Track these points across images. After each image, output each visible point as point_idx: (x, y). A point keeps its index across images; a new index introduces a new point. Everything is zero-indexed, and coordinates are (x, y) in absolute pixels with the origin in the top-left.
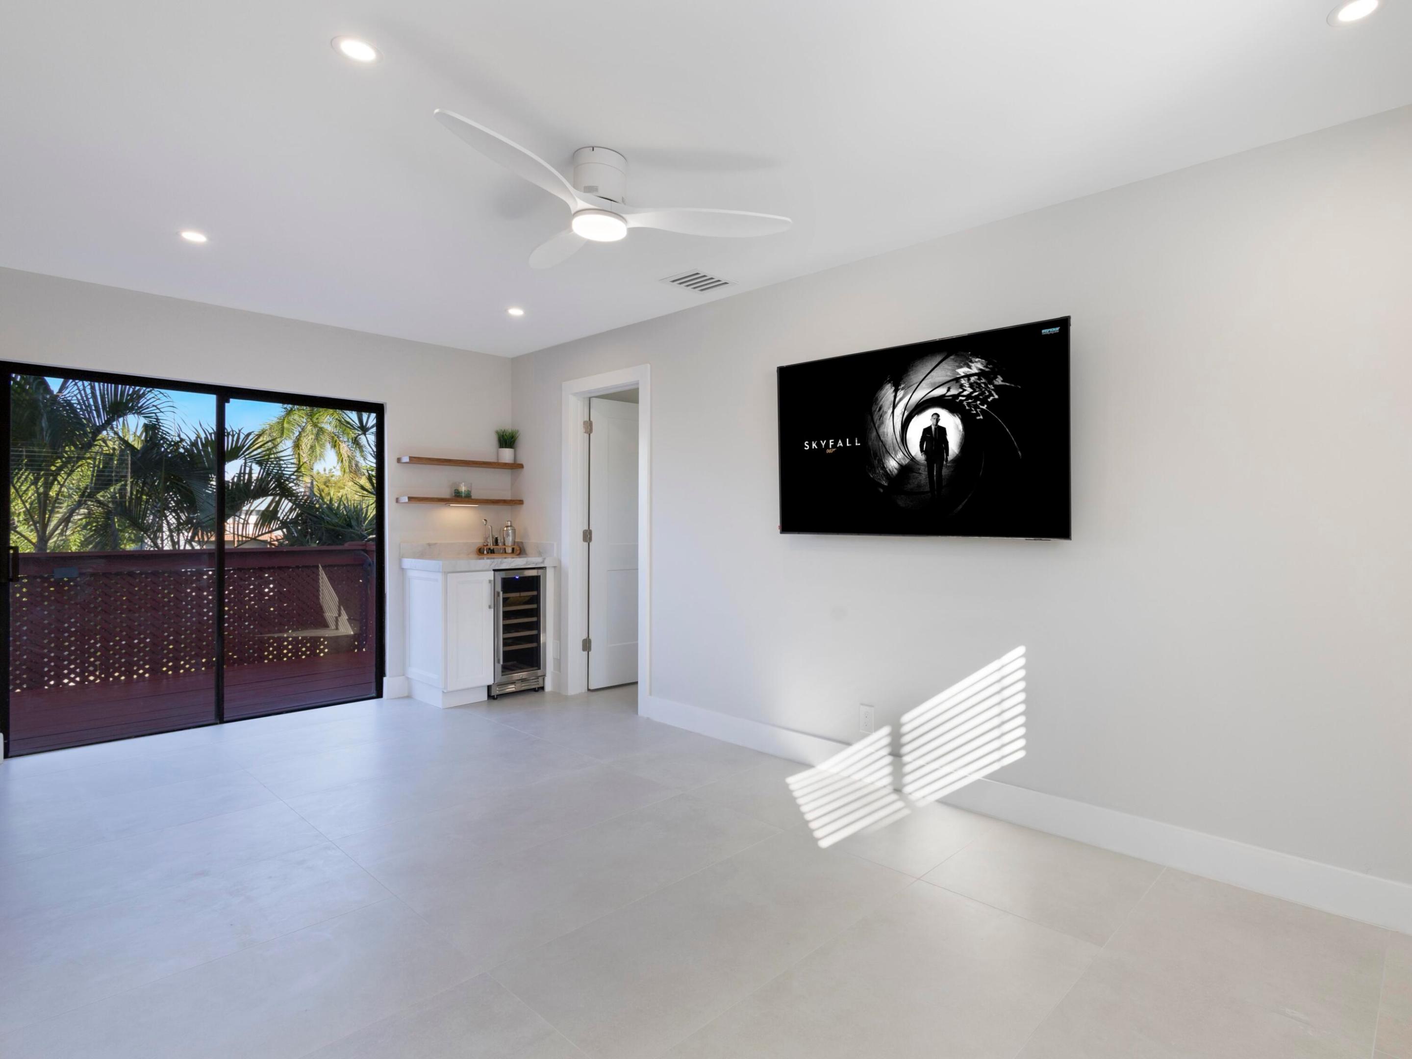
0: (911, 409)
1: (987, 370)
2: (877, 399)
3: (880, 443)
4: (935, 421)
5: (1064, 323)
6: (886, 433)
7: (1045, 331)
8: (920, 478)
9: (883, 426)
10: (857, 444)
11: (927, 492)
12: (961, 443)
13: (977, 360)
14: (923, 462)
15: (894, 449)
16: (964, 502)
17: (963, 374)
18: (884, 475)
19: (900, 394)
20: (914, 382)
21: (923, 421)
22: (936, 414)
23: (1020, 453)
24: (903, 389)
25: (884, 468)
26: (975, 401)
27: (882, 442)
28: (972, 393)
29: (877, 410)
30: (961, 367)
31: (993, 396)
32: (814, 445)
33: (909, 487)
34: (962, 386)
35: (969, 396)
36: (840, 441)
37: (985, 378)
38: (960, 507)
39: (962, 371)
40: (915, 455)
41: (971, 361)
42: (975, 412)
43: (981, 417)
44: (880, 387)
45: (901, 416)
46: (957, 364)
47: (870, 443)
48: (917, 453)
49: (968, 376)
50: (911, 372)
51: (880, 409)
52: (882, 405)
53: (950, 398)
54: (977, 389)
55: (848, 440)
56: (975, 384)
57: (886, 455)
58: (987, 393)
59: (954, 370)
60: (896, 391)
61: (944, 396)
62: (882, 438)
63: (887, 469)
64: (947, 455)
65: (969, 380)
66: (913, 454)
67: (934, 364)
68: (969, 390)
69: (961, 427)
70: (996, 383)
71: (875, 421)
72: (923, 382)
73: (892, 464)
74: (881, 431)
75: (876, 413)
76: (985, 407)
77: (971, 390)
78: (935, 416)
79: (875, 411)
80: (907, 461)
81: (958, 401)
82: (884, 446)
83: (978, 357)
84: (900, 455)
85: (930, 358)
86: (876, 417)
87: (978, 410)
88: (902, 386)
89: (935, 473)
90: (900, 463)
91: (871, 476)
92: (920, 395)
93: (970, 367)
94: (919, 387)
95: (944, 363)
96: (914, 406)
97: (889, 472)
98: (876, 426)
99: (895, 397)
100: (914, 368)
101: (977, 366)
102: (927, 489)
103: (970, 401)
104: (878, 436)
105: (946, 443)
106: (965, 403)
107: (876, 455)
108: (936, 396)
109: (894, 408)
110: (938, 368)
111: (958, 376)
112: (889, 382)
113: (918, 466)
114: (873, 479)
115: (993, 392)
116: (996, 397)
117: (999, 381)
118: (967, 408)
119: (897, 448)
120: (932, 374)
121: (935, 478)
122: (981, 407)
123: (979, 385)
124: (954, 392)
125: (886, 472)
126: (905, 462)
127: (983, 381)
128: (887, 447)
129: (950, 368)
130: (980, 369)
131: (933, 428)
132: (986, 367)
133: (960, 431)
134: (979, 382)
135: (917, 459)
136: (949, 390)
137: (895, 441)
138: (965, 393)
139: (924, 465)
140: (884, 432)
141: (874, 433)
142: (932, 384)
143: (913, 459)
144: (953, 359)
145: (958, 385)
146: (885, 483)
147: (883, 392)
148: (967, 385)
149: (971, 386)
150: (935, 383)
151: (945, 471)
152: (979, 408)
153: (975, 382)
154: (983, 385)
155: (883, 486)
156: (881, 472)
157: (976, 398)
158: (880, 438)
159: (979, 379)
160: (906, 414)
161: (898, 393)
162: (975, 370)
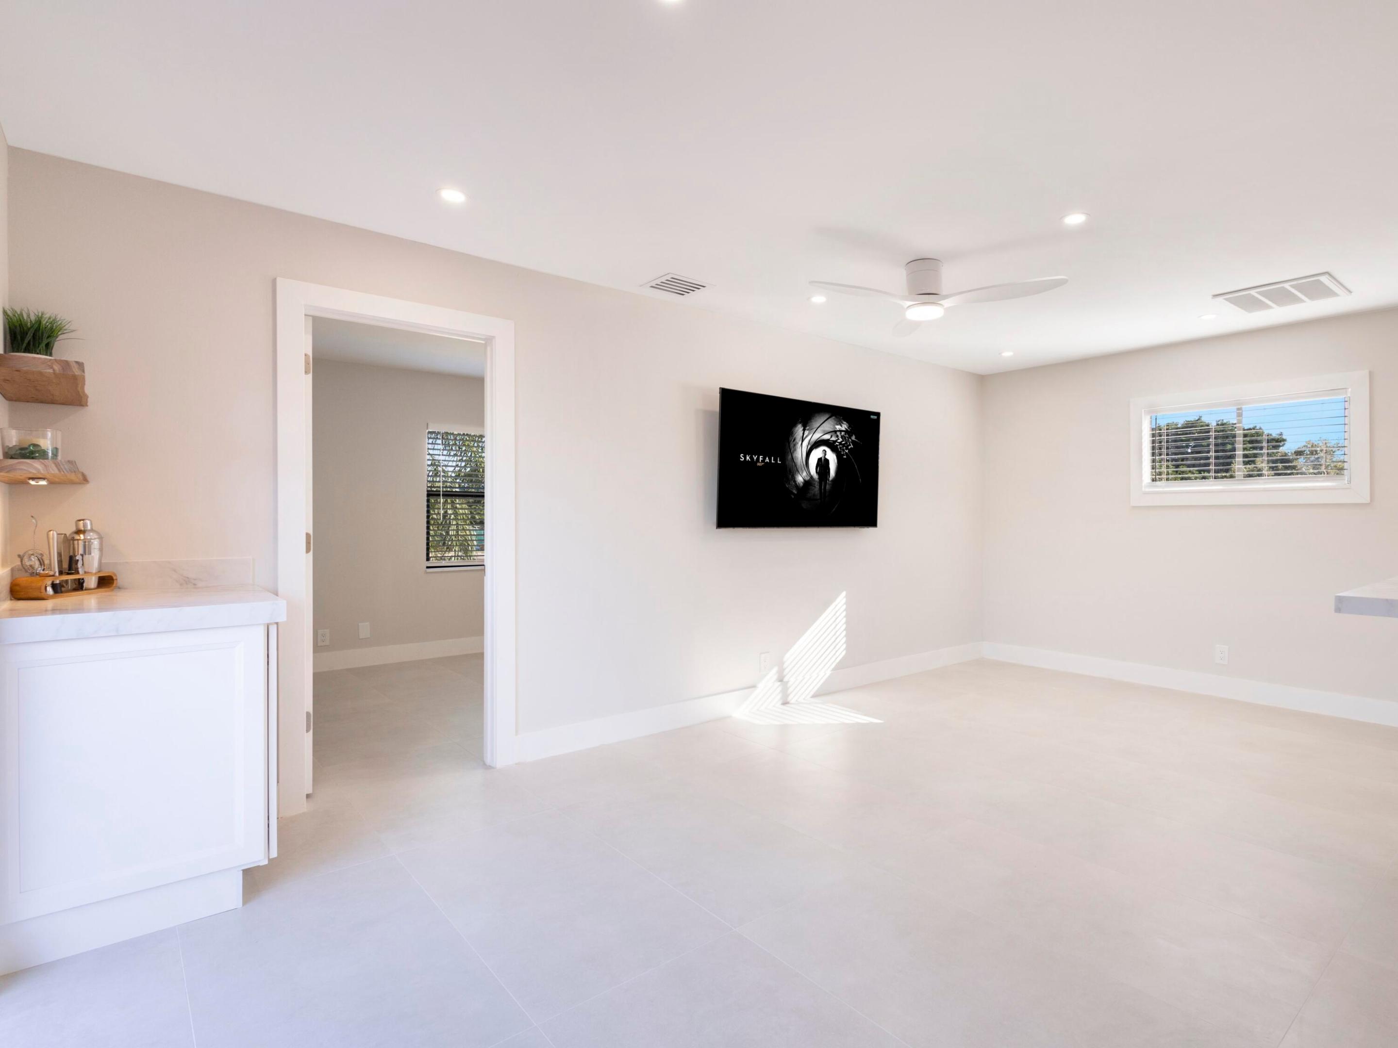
0: (812, 444)
1: (849, 430)
2: (792, 433)
3: (793, 464)
5: (878, 415)
7: (872, 417)
9: (796, 452)
11: (819, 499)
13: (845, 423)
15: (801, 469)
16: (836, 506)
17: (838, 429)
18: (795, 486)
19: (806, 433)
20: (815, 427)
22: (824, 450)
23: (860, 480)
24: (808, 430)
25: (795, 481)
26: (843, 447)
27: (795, 463)
28: (842, 442)
30: (837, 425)
32: (748, 458)
33: (809, 495)
35: (840, 443)
36: (767, 458)
37: (848, 434)
38: (834, 510)
39: (838, 427)
41: (842, 423)
42: (843, 453)
43: (845, 457)
44: (794, 425)
45: (806, 448)
46: (836, 423)
47: (787, 463)
49: (841, 431)
50: (813, 421)
51: (794, 440)
52: (795, 438)
53: (832, 442)
54: (844, 440)
55: (773, 458)
57: (797, 473)
58: (848, 444)
59: (835, 426)
60: (804, 430)
61: (829, 440)
62: (795, 461)
63: (797, 483)
64: (829, 477)
65: (841, 433)
66: (812, 474)
67: (824, 420)
69: (836, 461)
71: (791, 447)
72: (819, 428)
73: (800, 479)
74: (794, 455)
75: (792, 442)
76: (847, 451)
77: (842, 440)
78: (824, 452)
79: (791, 441)
81: (835, 444)
82: (796, 466)
83: (845, 421)
84: (805, 474)
85: (823, 415)
86: (792, 445)
88: (808, 428)
90: (805, 479)
91: (787, 486)
92: (817, 436)
93: (841, 426)
94: (817, 431)
95: (830, 419)
96: (813, 443)
98: (792, 451)
99: (803, 434)
100: (815, 418)
101: (844, 427)
102: (818, 497)
103: (841, 446)
104: (792, 458)
106: (838, 447)
107: (790, 471)
108: (825, 439)
109: (803, 441)
110: (826, 422)
111: (836, 430)
112: (800, 423)
114: (788, 489)
115: (851, 444)
116: (852, 446)
117: (853, 438)
118: (839, 450)
119: (803, 468)
120: (823, 425)
123: (845, 438)
124: (834, 439)
125: (796, 484)
126: (807, 478)
127: (847, 436)
128: (797, 467)
129: (832, 424)
130: (846, 429)
131: (823, 458)
132: (849, 428)
134: (845, 436)
136: (831, 437)
137: (802, 463)
138: (839, 441)
140: (796, 457)
142: (824, 431)
143: (812, 477)
144: (834, 419)
145: (836, 435)
146: (795, 492)
147: (797, 429)
148: (840, 436)
149: (842, 437)
151: (828, 487)
152: (845, 451)
153: (843, 436)
154: (847, 439)
155: (793, 494)
156: (793, 483)
157: (844, 445)
158: (793, 460)
159: (845, 434)
160: (809, 447)
161: (805, 432)
162: (844, 429)
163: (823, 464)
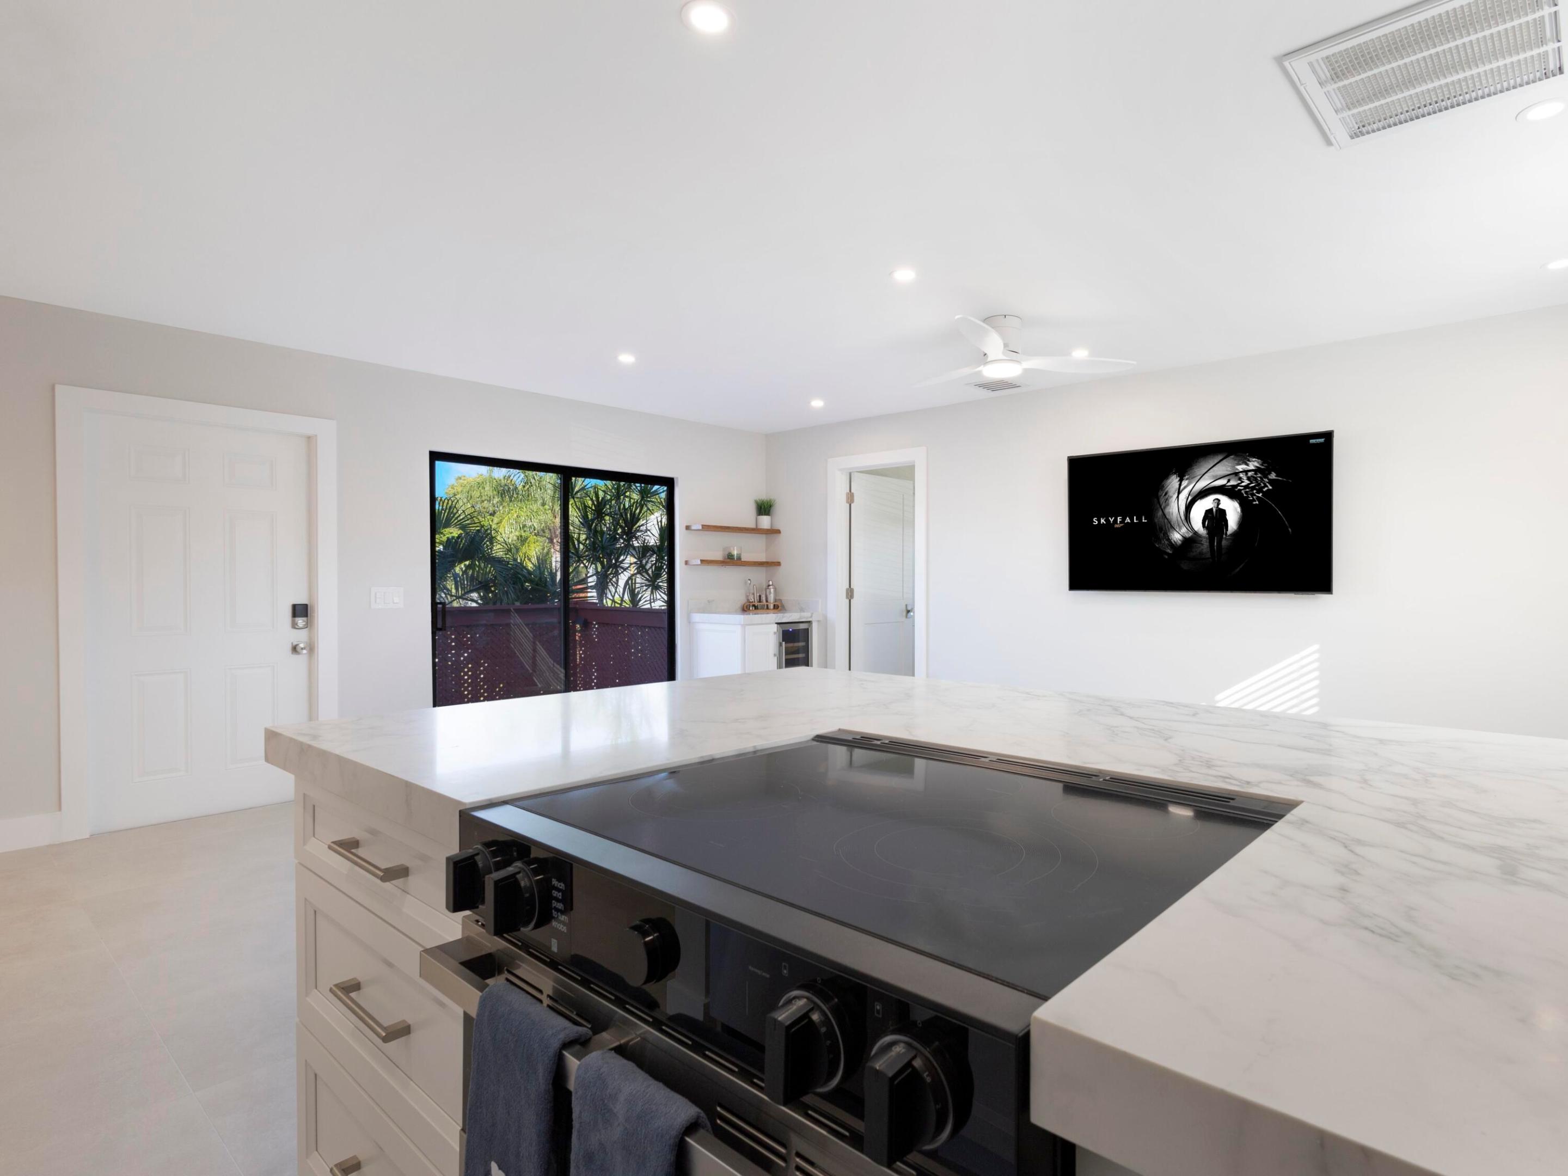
0: (1195, 495)
1: (1263, 467)
2: (1163, 486)
3: (1166, 520)
4: (1216, 505)
5: (1328, 436)
6: (1171, 513)
7: (1312, 441)
8: (1202, 547)
9: (1169, 507)
10: (1143, 521)
11: (1208, 558)
12: (1239, 522)
13: (1254, 459)
14: (1205, 535)
15: (1178, 525)
16: (1241, 566)
17: (1241, 470)
18: (1169, 545)
19: (1185, 483)
20: (1198, 474)
21: (1207, 503)
22: (1217, 499)
23: (1290, 530)
24: (1187, 479)
25: (1169, 540)
26: (1252, 490)
27: (1168, 519)
28: (1249, 484)
29: (1164, 494)
30: (1240, 464)
31: (1267, 486)
32: (1102, 521)
33: (1192, 554)
34: (1240, 479)
35: (1246, 487)
36: (1128, 518)
37: (1260, 473)
38: (1238, 569)
39: (1241, 468)
40: (1198, 530)
41: (1249, 461)
42: (1251, 498)
43: (1257, 502)
44: (1166, 476)
45: (1185, 500)
46: (1236, 462)
47: (1156, 521)
48: (1199, 529)
49: (1246, 472)
50: (1195, 467)
51: (1166, 494)
52: (1168, 491)
53: (1230, 487)
54: (1254, 482)
55: (1135, 517)
56: (1252, 478)
57: (1171, 530)
58: (1262, 485)
59: (1234, 467)
60: (1181, 481)
61: (1224, 485)
62: (1167, 517)
63: (1172, 541)
64: (1227, 530)
65: (1247, 474)
66: (1196, 529)
67: (1216, 462)
68: (1246, 482)
69: (1239, 510)
70: (1270, 477)
71: (1161, 502)
72: (1206, 474)
73: (1176, 537)
74: (1166, 511)
75: (1162, 497)
76: (1260, 495)
77: (1249, 482)
78: (1216, 501)
79: (1161, 495)
80: (1190, 534)
81: (1237, 490)
82: (1170, 523)
83: (1254, 457)
84: (1184, 530)
85: (1212, 456)
86: (1162, 500)
87: (1254, 497)
88: (1187, 477)
89: (1216, 544)
90: (1184, 536)
91: (1157, 546)
92: (1202, 484)
93: (1248, 465)
94: (1202, 479)
95: (1225, 460)
96: (1197, 493)
97: (1173, 542)
98: (1162, 507)
99: (1180, 485)
100: (1198, 464)
101: (1254, 464)
102: (1209, 555)
103: (1247, 490)
104: (1164, 515)
105: (1226, 521)
106: (1243, 492)
107: (1161, 529)
108: (1217, 486)
109: (1179, 493)
110: (1219, 464)
111: (1237, 471)
112: (1175, 473)
113: (1201, 539)
114: (1158, 549)
115: (1267, 484)
116: (1270, 488)
117: (1273, 476)
118: (1245, 495)
119: (1181, 524)
120: (1214, 468)
121: (1215, 548)
122: (1257, 495)
123: (1256, 479)
124: (1233, 483)
125: (1171, 542)
126: (1189, 535)
127: (1259, 475)
128: (1172, 523)
129: (1230, 465)
130: (1257, 467)
131: (1214, 510)
132: (1262, 465)
133: (1238, 512)
134: (1255, 476)
135: (1199, 533)
136: (1229, 481)
137: (1179, 519)
138: (1243, 484)
139: (1206, 538)
140: (1169, 512)
141: (1160, 513)
142: (1214, 476)
143: (1196, 533)
144: (1233, 458)
145: (1237, 478)
146: (1169, 551)
147: (1169, 481)
148: (1245, 478)
149: (1249, 479)
150: (1216, 476)
151: (1224, 543)
152: (1255, 496)
153: (1252, 476)
154: (1259, 479)
155: (1168, 554)
156: (1166, 542)
157: (1253, 488)
158: (1165, 517)
159: (1256, 474)
160: (1190, 498)
161: (1183, 483)
162: (1252, 467)
163: (1215, 518)
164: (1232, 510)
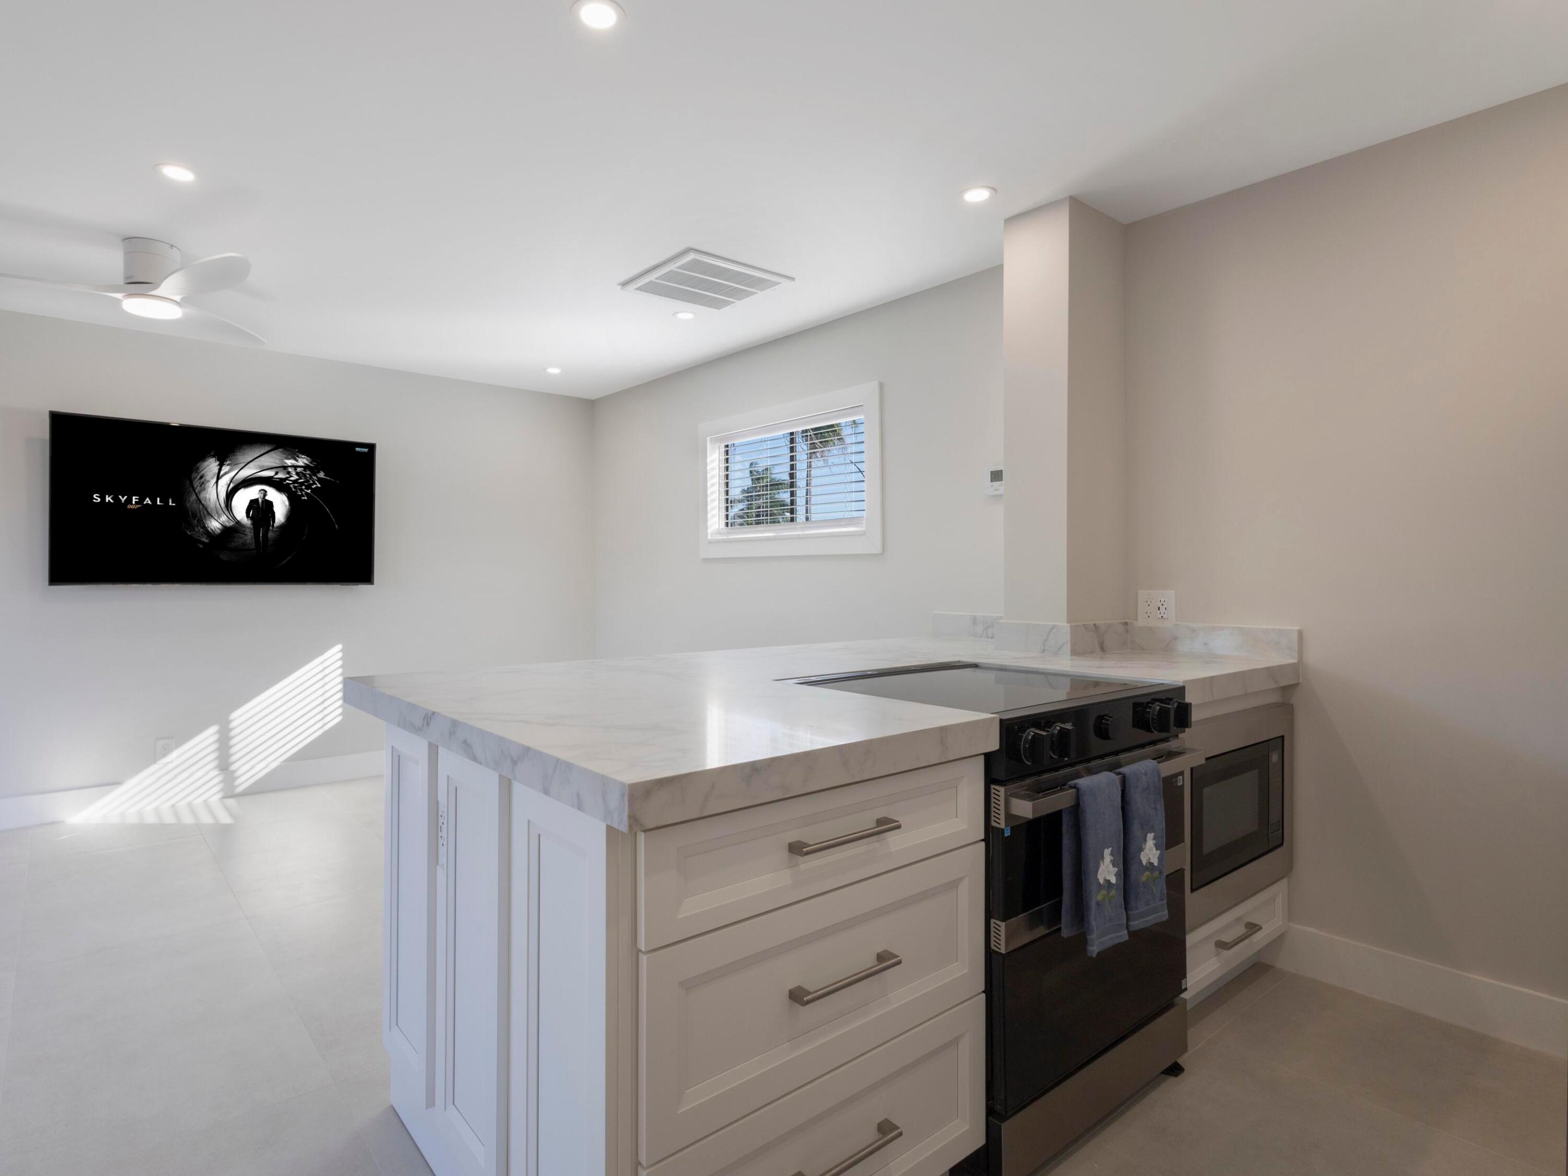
0: (237, 483)
1: (312, 465)
2: (198, 468)
3: (201, 506)
4: (262, 496)
5: (372, 447)
6: (208, 499)
7: (358, 449)
8: (246, 538)
9: (205, 492)
10: (170, 504)
11: (253, 549)
12: (287, 515)
13: (303, 456)
14: (249, 525)
15: (217, 513)
16: (289, 558)
17: (290, 465)
18: (205, 534)
19: (225, 469)
20: (242, 461)
23: (337, 527)
24: (228, 465)
25: (204, 527)
26: (301, 486)
27: (203, 505)
28: (297, 479)
29: (198, 477)
30: (289, 459)
31: (316, 484)
32: (108, 499)
33: (233, 544)
34: (289, 473)
35: (295, 482)
36: (148, 499)
37: (310, 471)
38: (285, 562)
40: (241, 520)
41: (298, 456)
42: (300, 493)
43: (306, 498)
44: (203, 458)
45: (226, 487)
46: (285, 456)
47: (188, 505)
48: (242, 518)
49: (295, 467)
50: (239, 453)
51: (202, 477)
52: (204, 474)
53: (278, 480)
54: (303, 478)
55: (158, 499)
56: (301, 474)
57: (208, 518)
58: (311, 482)
59: (283, 460)
60: (221, 465)
61: (272, 477)
62: (203, 503)
63: (209, 529)
64: (274, 522)
65: (296, 469)
67: (262, 452)
68: (295, 477)
69: (287, 503)
70: (319, 476)
71: (195, 486)
72: (251, 463)
73: (214, 525)
74: (202, 496)
75: (196, 480)
76: (309, 491)
77: (297, 477)
78: (262, 492)
79: (194, 479)
80: (232, 524)
81: (285, 483)
82: (206, 508)
83: (304, 455)
84: (224, 518)
85: (259, 446)
86: (196, 483)
87: (303, 492)
88: (228, 462)
89: (261, 535)
90: (224, 524)
91: (189, 533)
92: (247, 472)
93: (297, 461)
94: (247, 467)
95: (272, 452)
96: (240, 481)
97: (210, 531)
98: (197, 491)
99: (220, 470)
100: (241, 450)
101: (303, 461)
102: (253, 546)
103: (296, 485)
104: (198, 500)
105: (273, 513)
106: (291, 486)
107: (194, 515)
108: (264, 476)
109: (218, 478)
110: (266, 455)
111: (286, 465)
112: (214, 456)
113: (244, 529)
114: (191, 536)
115: (316, 482)
116: (319, 485)
117: (321, 475)
118: (293, 489)
119: (221, 512)
120: (260, 458)
121: (261, 539)
122: (306, 491)
123: (305, 475)
124: (281, 475)
125: (207, 531)
126: (230, 524)
127: (308, 472)
128: (209, 510)
129: (278, 457)
130: (306, 464)
131: (260, 500)
132: (311, 463)
133: (286, 506)
134: (304, 472)
135: (243, 523)
136: (277, 473)
137: (218, 506)
138: (292, 479)
139: (251, 529)
140: (206, 498)
141: (194, 497)
142: (260, 467)
143: (238, 522)
144: (282, 452)
145: (285, 471)
146: (205, 540)
147: (206, 464)
148: (294, 473)
149: (297, 474)
150: (263, 466)
151: (270, 534)
152: (304, 491)
153: (301, 472)
154: (308, 476)
155: (203, 543)
156: (201, 530)
157: (302, 484)
158: (200, 502)
159: (305, 471)
160: (232, 485)
161: (223, 468)
162: (300, 463)
163: (260, 510)
164: (280, 504)
